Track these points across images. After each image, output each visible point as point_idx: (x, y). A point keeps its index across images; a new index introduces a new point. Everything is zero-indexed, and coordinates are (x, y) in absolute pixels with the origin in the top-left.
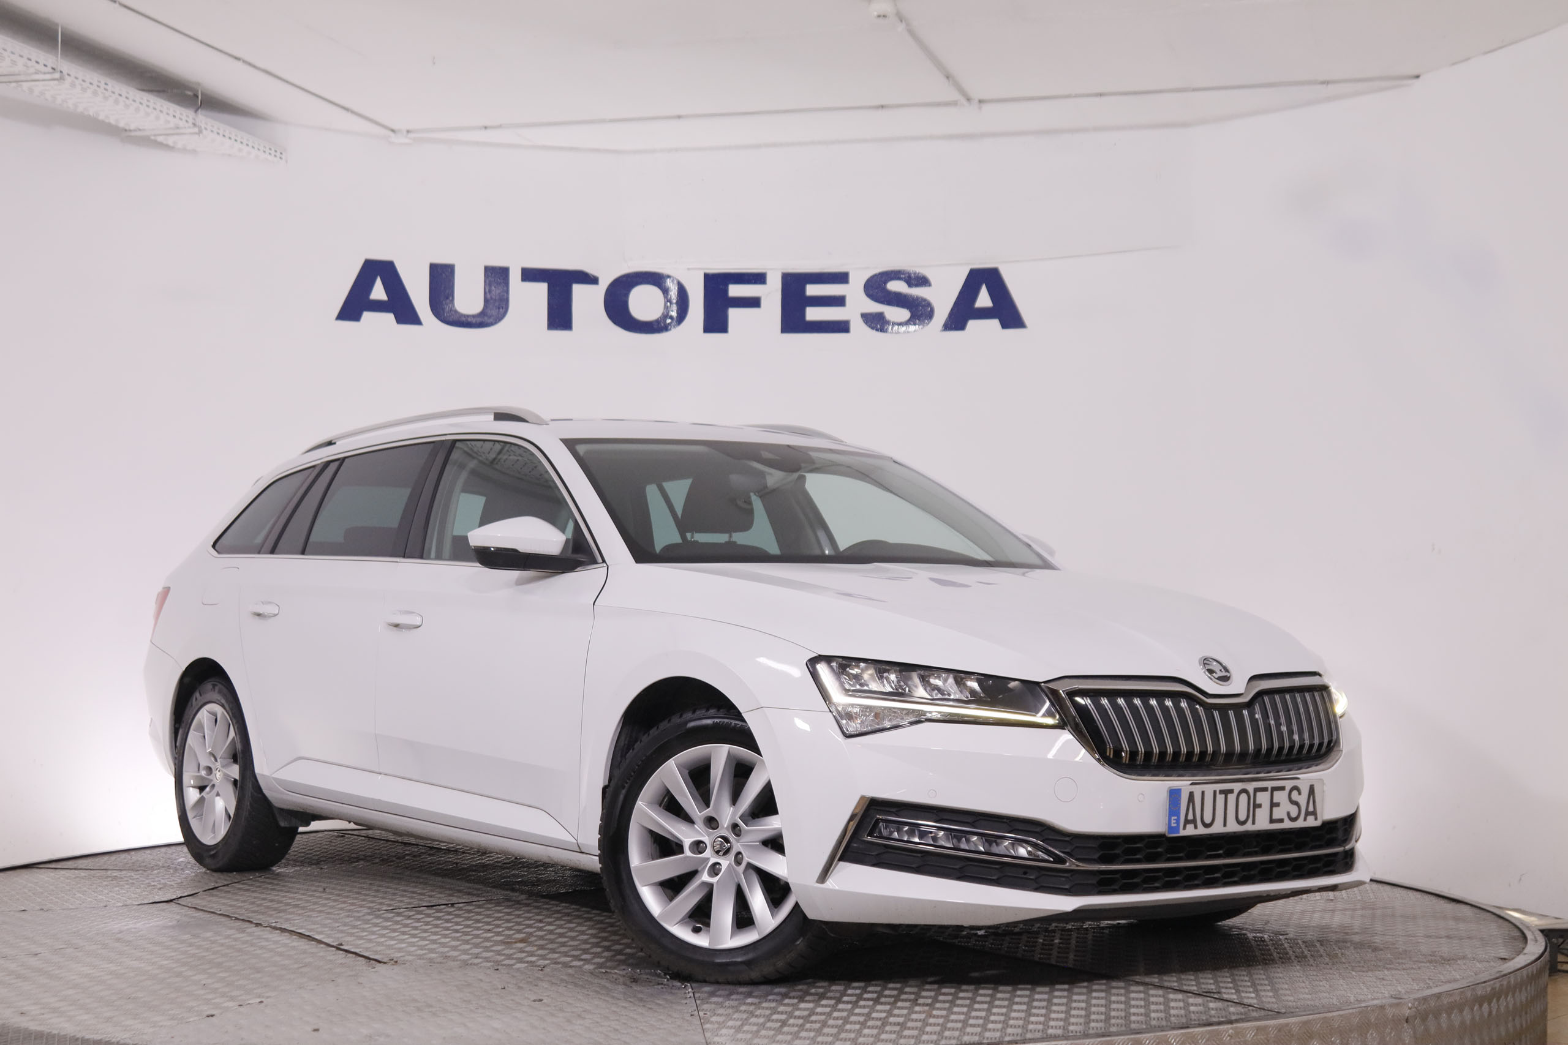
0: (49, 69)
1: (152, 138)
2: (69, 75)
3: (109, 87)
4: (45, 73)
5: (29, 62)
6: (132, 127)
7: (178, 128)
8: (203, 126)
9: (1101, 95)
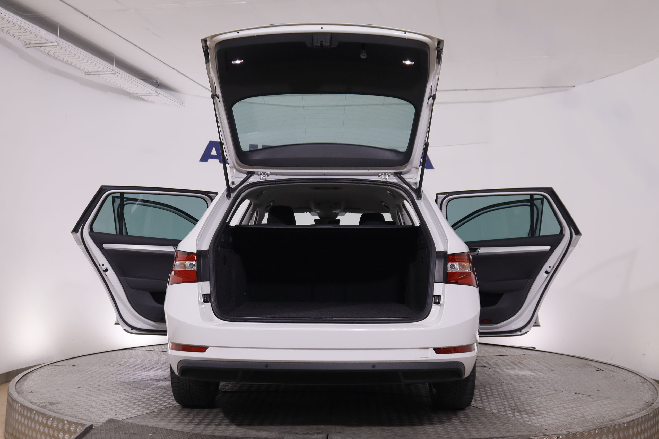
0: (111, 70)
1: (140, 97)
2: (117, 72)
3: (130, 78)
4: (109, 71)
5: (104, 67)
6: (134, 93)
7: (150, 93)
8: (159, 93)
9: (467, 90)
